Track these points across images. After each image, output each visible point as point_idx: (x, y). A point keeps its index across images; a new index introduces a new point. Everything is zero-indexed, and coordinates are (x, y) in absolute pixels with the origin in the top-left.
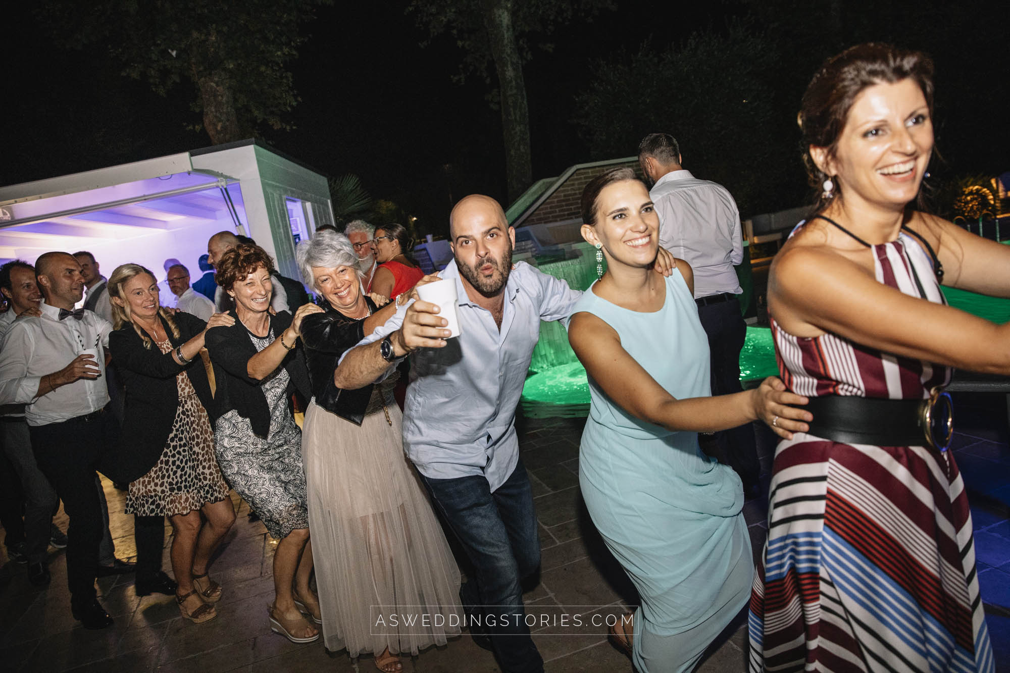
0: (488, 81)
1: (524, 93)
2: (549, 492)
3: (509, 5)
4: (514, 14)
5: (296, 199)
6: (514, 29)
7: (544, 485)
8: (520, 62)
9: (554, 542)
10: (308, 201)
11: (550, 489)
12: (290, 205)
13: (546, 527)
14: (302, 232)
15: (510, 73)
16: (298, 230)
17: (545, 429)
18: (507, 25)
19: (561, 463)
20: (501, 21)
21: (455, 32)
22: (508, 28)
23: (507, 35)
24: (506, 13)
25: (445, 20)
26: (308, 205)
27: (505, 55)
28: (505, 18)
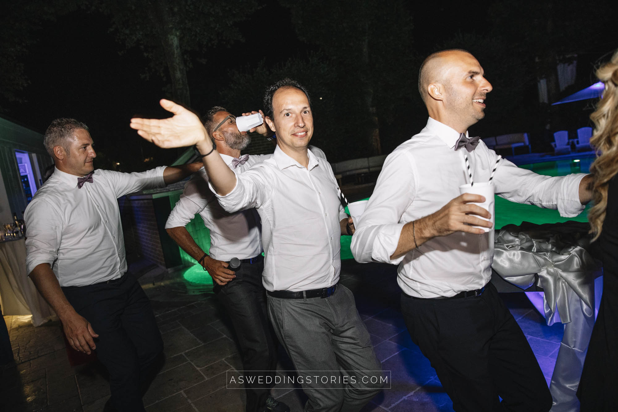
0: (164, 79)
1: (188, 87)
2: (202, 344)
3: (178, 34)
4: (181, 39)
5: (24, 151)
6: (181, 48)
7: (198, 340)
8: (185, 68)
9: (204, 378)
10: (34, 152)
11: (201, 342)
12: (18, 155)
13: (198, 369)
14: (29, 174)
15: (178, 75)
16: (26, 172)
17: (199, 302)
18: (177, 46)
19: (209, 324)
20: (173, 43)
21: (142, 47)
22: (178, 48)
23: (177, 52)
24: (176, 38)
25: (135, 39)
26: (34, 155)
27: (175, 64)
28: (175, 41)
